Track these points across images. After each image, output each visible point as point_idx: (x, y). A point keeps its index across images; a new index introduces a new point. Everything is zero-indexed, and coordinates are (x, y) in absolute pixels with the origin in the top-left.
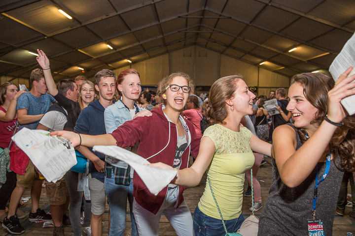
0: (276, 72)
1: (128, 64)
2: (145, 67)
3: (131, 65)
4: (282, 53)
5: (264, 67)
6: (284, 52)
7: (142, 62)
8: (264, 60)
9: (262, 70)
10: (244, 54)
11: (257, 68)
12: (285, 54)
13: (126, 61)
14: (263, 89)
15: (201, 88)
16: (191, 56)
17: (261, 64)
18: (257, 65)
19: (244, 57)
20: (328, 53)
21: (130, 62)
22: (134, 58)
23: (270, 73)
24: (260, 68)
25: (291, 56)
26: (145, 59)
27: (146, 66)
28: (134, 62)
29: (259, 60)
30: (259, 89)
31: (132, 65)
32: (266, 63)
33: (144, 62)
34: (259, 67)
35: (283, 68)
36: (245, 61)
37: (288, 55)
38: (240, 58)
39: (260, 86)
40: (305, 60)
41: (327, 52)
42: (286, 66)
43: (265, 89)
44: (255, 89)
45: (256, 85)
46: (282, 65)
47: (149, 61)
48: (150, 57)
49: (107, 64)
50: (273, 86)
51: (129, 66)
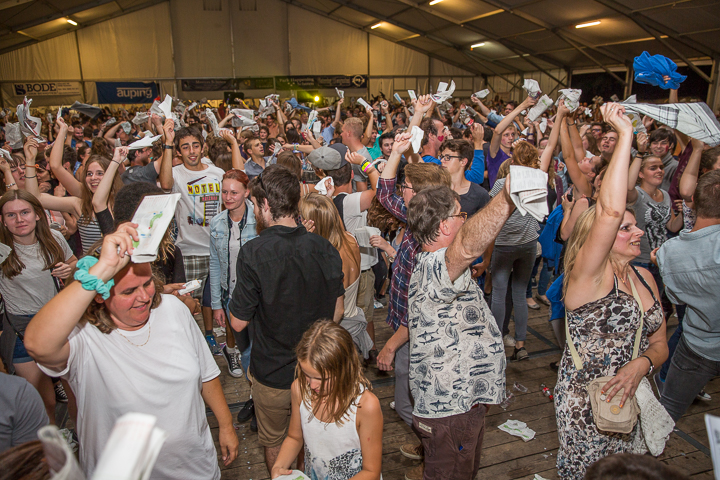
0: (402, 43)
1: (68, 29)
2: (113, 36)
3: (76, 31)
4: (416, 6)
5: (380, 33)
6: (419, 4)
7: (103, 25)
8: (380, 18)
9: (374, 39)
10: (337, 5)
11: (365, 35)
12: (422, 8)
13: (63, 21)
14: (380, 80)
15: (249, 83)
16: (220, 9)
17: (373, 27)
18: (364, 29)
19: (338, 12)
20: (501, 11)
21: (75, 24)
22: (84, 15)
23: (392, 46)
24: (371, 37)
25: (433, 13)
26: (111, 16)
27: (117, 34)
28: (84, 25)
29: (370, 19)
30: (371, 80)
31: (79, 32)
32: (383, 25)
33: (110, 24)
34: (368, 34)
35: (418, 35)
36: (339, 20)
37: (428, 10)
38: (329, 15)
39: (371, 74)
40: (459, 22)
41: (500, 8)
42: (423, 33)
43: (383, 80)
44: (363, 81)
45: (366, 73)
46: (415, 30)
47: (121, 22)
48: (124, 11)
49: (13, 29)
50: (397, 74)
51: (73, 33)
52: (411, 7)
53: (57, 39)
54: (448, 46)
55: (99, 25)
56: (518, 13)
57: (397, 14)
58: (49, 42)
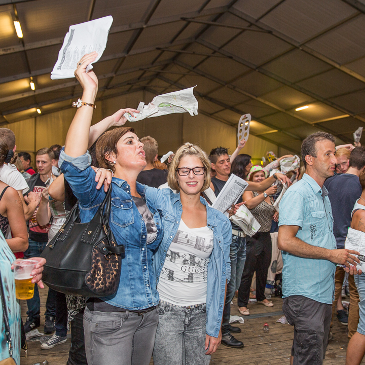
52: (279, 112)
53: (22, 122)
54: (296, 139)
55: (53, 114)
56: (358, 118)
57: (266, 116)
58: (16, 124)
